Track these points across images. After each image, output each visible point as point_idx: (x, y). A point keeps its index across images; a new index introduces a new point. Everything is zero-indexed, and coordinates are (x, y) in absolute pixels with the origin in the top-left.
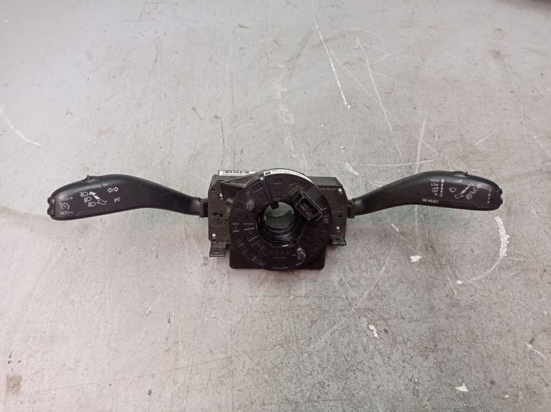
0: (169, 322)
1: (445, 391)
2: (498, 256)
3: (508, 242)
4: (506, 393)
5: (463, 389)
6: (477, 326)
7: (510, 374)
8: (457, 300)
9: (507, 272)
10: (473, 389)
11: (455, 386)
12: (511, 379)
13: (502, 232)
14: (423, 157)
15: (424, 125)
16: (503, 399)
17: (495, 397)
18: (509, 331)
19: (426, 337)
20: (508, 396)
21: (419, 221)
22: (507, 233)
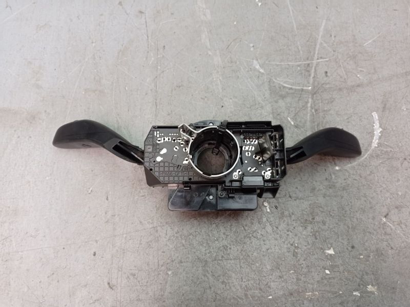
0: (107, 199)
1: (317, 254)
2: (371, 147)
3: (380, 135)
4: (361, 254)
5: (331, 252)
6: (347, 204)
7: (367, 241)
8: (334, 183)
9: (376, 160)
10: (338, 252)
11: (325, 250)
12: (367, 244)
13: (377, 125)
14: (320, 56)
15: (323, 24)
16: (359, 259)
17: (353, 257)
18: (371, 208)
19: (306, 212)
20: (362, 257)
21: (311, 115)
22: (380, 127)
